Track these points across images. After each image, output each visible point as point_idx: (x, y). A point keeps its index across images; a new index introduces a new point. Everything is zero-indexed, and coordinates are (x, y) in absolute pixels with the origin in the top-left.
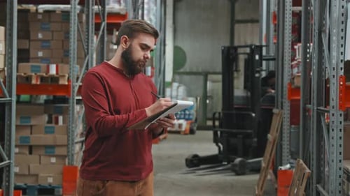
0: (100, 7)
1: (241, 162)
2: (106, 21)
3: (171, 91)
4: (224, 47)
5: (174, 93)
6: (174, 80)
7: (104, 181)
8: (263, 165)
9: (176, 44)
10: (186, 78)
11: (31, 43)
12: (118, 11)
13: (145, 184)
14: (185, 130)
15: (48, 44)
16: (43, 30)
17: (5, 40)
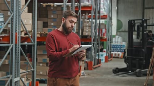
0: (78, 4)
1: (139, 71)
2: (81, 10)
3: (115, 39)
4: (129, 20)
5: (117, 40)
6: (117, 35)
7: (56, 78)
8: (148, 72)
9: (118, 19)
10: (123, 33)
11: (49, 19)
12: (88, 5)
13: (75, 80)
14: (121, 57)
15: (55, 20)
16: (53, 14)
17: (32, 19)
